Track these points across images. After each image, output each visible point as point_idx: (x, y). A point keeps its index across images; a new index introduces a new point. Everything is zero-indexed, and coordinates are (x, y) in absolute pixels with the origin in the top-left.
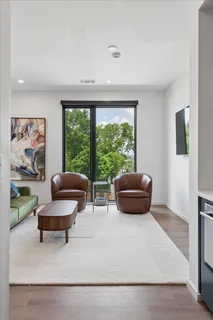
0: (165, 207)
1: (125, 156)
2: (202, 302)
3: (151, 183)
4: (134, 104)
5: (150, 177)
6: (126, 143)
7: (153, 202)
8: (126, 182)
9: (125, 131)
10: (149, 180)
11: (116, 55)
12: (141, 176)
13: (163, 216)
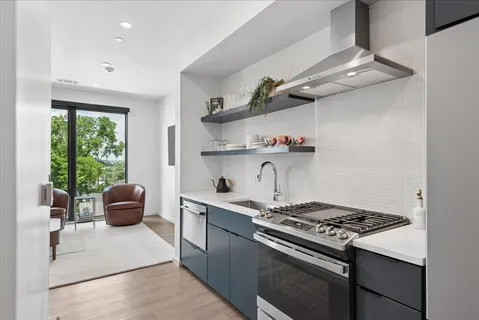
0: (157, 216)
1: (102, 162)
2: (183, 266)
3: (144, 193)
4: (125, 111)
5: (143, 188)
6: (105, 145)
7: (146, 213)
8: (116, 194)
9: (103, 128)
10: (142, 190)
11: (110, 69)
12: (132, 188)
13: (156, 223)
